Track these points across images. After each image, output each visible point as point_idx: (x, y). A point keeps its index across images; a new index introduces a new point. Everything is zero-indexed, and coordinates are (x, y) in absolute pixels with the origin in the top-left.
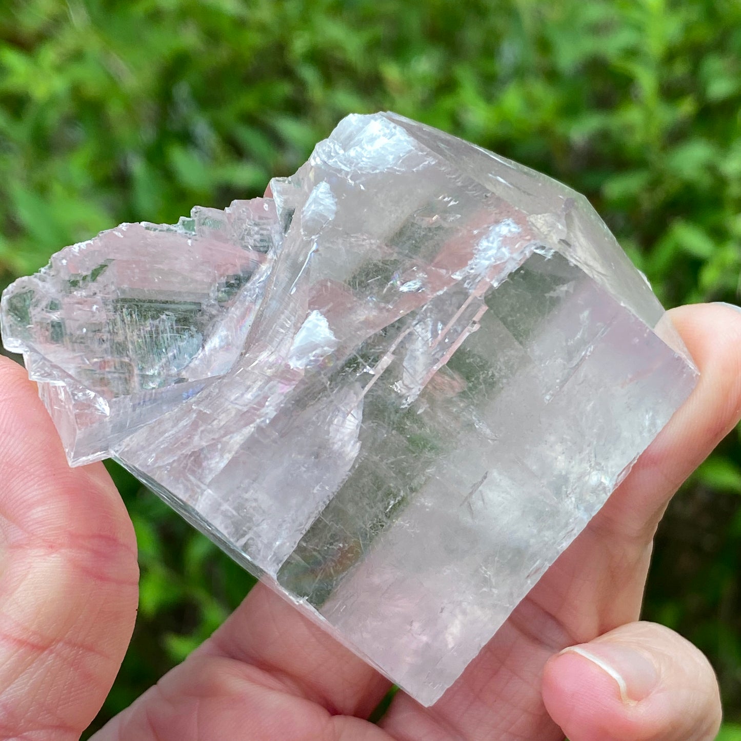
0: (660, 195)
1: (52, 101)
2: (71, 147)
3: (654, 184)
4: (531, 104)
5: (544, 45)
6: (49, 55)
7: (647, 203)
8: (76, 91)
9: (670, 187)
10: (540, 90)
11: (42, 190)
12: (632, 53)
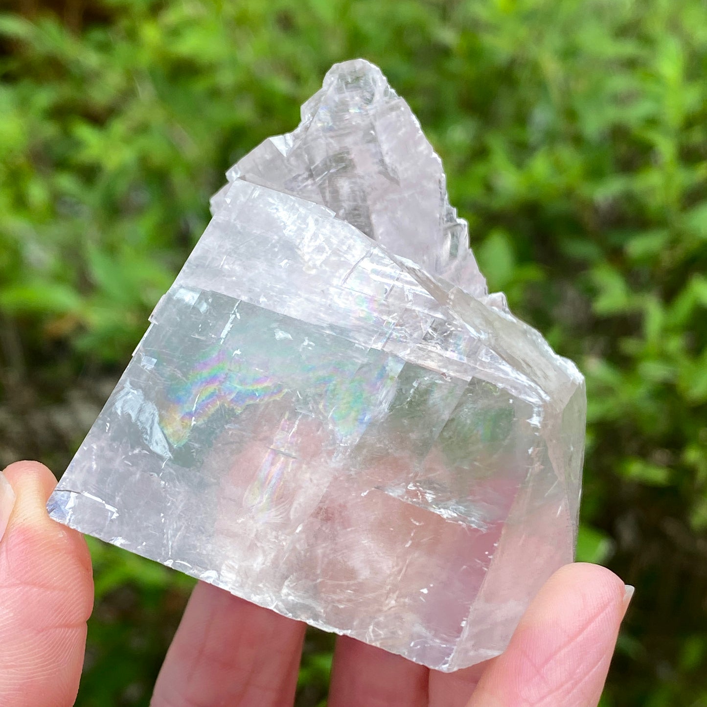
0: (680, 253)
1: (122, 171)
2: (139, 210)
3: (674, 242)
4: (558, 168)
5: (571, 114)
6: (118, 127)
7: (667, 259)
8: (143, 161)
9: (689, 246)
10: (568, 155)
11: (111, 250)
12: (652, 122)
